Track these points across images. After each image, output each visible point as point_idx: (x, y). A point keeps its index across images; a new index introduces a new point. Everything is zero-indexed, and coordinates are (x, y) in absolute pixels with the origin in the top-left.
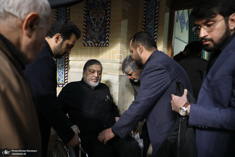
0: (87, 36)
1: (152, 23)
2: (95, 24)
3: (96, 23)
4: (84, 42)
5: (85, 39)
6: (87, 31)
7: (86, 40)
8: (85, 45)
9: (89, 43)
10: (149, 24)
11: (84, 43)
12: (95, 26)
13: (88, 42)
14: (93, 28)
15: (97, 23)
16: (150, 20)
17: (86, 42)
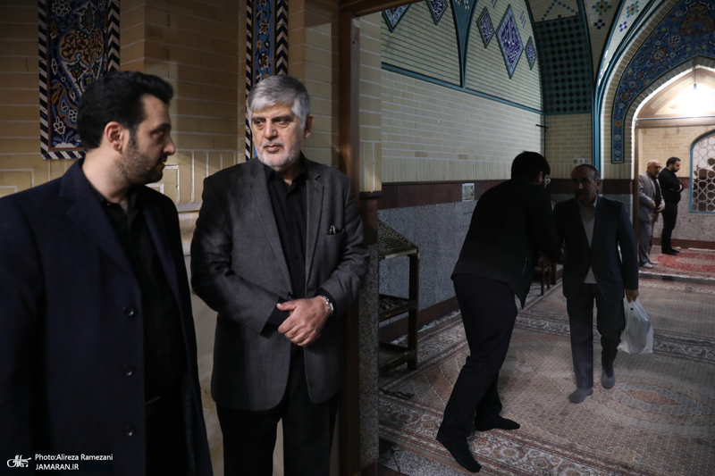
0: (53, 129)
1: (269, 65)
2: (81, 83)
3: (85, 81)
4: (46, 148)
5: (46, 136)
6: (53, 110)
7: (52, 141)
8: (48, 157)
9: (64, 149)
10: (262, 69)
11: (43, 152)
12: (79, 90)
13: (58, 146)
14: (74, 98)
15: (87, 79)
16: (263, 55)
17: (52, 147)
